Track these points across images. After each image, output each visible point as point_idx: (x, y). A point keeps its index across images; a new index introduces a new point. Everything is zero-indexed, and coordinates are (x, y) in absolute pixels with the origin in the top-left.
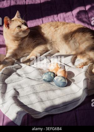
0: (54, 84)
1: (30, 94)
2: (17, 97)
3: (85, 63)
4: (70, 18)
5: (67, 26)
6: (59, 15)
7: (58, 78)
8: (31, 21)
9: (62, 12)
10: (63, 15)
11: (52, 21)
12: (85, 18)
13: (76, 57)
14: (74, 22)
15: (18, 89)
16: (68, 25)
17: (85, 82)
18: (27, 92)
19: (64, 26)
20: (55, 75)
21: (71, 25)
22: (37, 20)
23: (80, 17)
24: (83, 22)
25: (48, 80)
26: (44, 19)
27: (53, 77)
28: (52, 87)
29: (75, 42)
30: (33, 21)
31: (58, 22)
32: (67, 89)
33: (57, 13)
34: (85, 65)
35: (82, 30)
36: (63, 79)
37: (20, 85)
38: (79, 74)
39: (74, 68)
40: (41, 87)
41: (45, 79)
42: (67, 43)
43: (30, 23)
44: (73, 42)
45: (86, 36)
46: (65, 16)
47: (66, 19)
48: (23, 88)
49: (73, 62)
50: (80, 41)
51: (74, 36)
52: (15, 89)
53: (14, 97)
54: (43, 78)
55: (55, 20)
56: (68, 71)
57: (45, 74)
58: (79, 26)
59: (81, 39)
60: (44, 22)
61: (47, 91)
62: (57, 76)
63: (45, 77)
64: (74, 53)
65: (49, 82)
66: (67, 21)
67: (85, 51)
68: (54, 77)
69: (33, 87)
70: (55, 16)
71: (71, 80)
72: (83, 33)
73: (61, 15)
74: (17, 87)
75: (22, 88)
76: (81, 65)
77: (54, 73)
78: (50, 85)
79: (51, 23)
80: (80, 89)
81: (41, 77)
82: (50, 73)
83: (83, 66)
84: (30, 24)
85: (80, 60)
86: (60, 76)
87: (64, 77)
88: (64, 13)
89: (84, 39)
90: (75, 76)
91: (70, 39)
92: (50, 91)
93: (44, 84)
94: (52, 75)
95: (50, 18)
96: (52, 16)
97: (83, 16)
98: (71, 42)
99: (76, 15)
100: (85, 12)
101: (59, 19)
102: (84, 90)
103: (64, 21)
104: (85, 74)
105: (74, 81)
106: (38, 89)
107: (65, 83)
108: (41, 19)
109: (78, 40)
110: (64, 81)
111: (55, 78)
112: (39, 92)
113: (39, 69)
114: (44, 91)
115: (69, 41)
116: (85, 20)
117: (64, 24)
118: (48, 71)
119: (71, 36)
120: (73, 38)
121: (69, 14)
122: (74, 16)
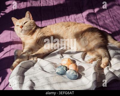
0: (66, 77)
1: (45, 85)
2: (33, 87)
3: (94, 59)
4: (81, 19)
5: (77, 26)
6: (70, 16)
7: (70, 72)
8: (45, 21)
9: (73, 13)
10: (74, 16)
11: (64, 21)
12: (94, 19)
13: (86, 54)
14: (84, 23)
15: (34, 80)
16: (79, 25)
17: (95, 75)
18: (42, 83)
19: (75, 26)
20: (67, 69)
21: (82, 25)
22: (51, 20)
23: (90, 19)
24: (92, 23)
25: (61, 73)
26: (57, 19)
27: (65, 70)
28: (64, 80)
29: (85, 40)
30: (47, 21)
31: (69, 22)
32: (78, 82)
33: (69, 15)
34: (94, 61)
35: (91, 30)
36: (74, 72)
37: (35, 77)
38: (89, 68)
39: (84, 63)
40: (55, 79)
41: (58, 72)
42: (78, 40)
43: (44, 22)
44: (83, 40)
45: (95, 35)
46: (76, 17)
47: (76, 20)
48: (39, 80)
49: (84, 58)
50: (90, 40)
51: (84, 35)
52: (31, 80)
53: (31, 87)
54: (57, 72)
55: (67, 20)
56: (79, 65)
57: (58, 67)
58: (89, 26)
59: (90, 37)
60: (57, 22)
61: (60, 83)
62: (69, 69)
63: (58, 70)
64: (84, 50)
65: (62, 75)
66: (77, 22)
67: (94, 48)
68: (67, 70)
69: (47, 79)
70: (67, 17)
71: (81, 74)
72: (92, 32)
73: (73, 16)
74: (33, 79)
75: (37, 79)
76: (90, 61)
77: (66, 67)
78: (63, 77)
79: (63, 23)
80: (90, 82)
81: (54, 71)
82: (62, 67)
83: (92, 61)
84: (44, 24)
85: (90, 56)
86: (71, 70)
87: (75, 71)
88: (75, 15)
89: (93, 37)
90: (85, 70)
91: (81, 37)
92: (63, 83)
93: (57, 77)
94: (65, 69)
95: (63, 19)
96: (64, 17)
97: (92, 18)
98: (82, 40)
99: (86, 16)
100: (94, 14)
101: (71, 20)
102: (93, 83)
103: (75, 22)
104: (95, 68)
105: (84, 74)
106: (52, 80)
107: (76, 76)
108: (54, 20)
109: (87, 39)
110: (75, 74)
111: (68, 72)
112: (53, 84)
113: (52, 63)
114: (57, 83)
115: (80, 39)
116: (94, 21)
117: (75, 24)
118: (60, 65)
119: (82, 35)
120: (83, 37)
121: (79, 15)
122: (84, 17)
